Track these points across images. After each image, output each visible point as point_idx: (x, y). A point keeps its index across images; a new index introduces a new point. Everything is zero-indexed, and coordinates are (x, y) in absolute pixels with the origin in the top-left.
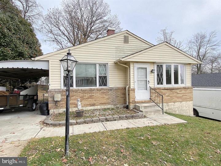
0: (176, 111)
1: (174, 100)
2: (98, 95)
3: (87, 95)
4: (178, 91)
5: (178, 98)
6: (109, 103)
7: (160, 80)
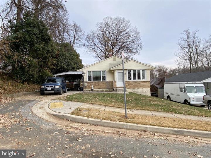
0: (139, 93)
1: (137, 87)
2: (101, 84)
3: (97, 84)
4: (140, 83)
5: (140, 86)
6: (106, 88)
7: (130, 77)
